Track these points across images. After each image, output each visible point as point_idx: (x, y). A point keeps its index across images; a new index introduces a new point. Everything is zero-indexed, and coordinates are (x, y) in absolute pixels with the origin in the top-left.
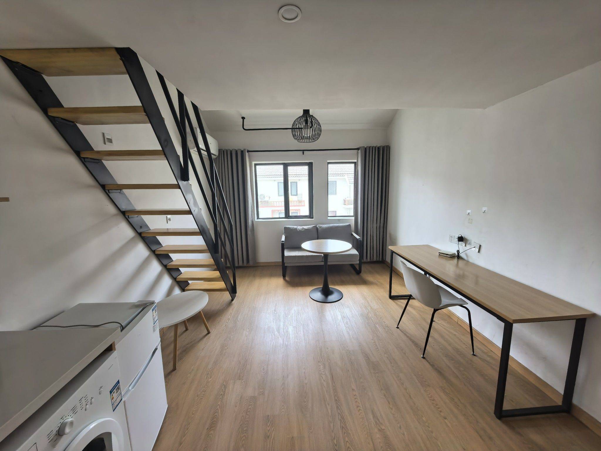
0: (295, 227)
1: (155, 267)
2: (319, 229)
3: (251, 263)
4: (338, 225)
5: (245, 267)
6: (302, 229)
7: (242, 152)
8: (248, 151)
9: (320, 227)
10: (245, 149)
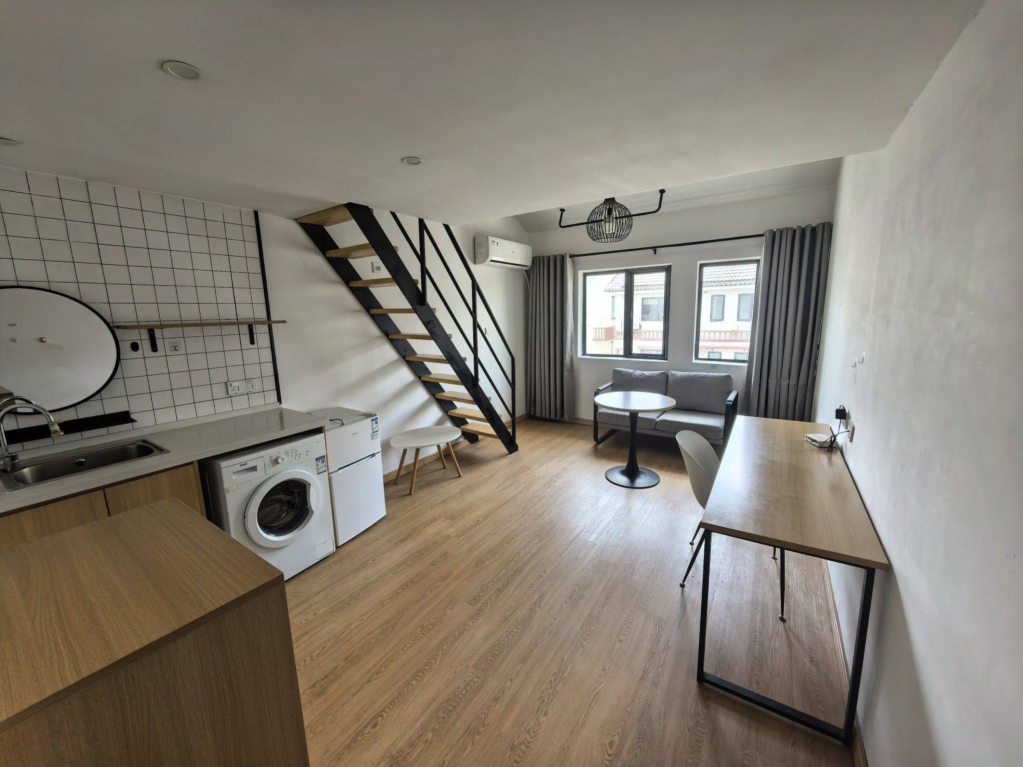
0: (631, 371)
1: (421, 395)
2: (671, 378)
3: (566, 417)
4: (705, 374)
5: (558, 421)
6: (641, 375)
7: (563, 258)
8: (572, 256)
9: (672, 375)
10: (566, 254)
